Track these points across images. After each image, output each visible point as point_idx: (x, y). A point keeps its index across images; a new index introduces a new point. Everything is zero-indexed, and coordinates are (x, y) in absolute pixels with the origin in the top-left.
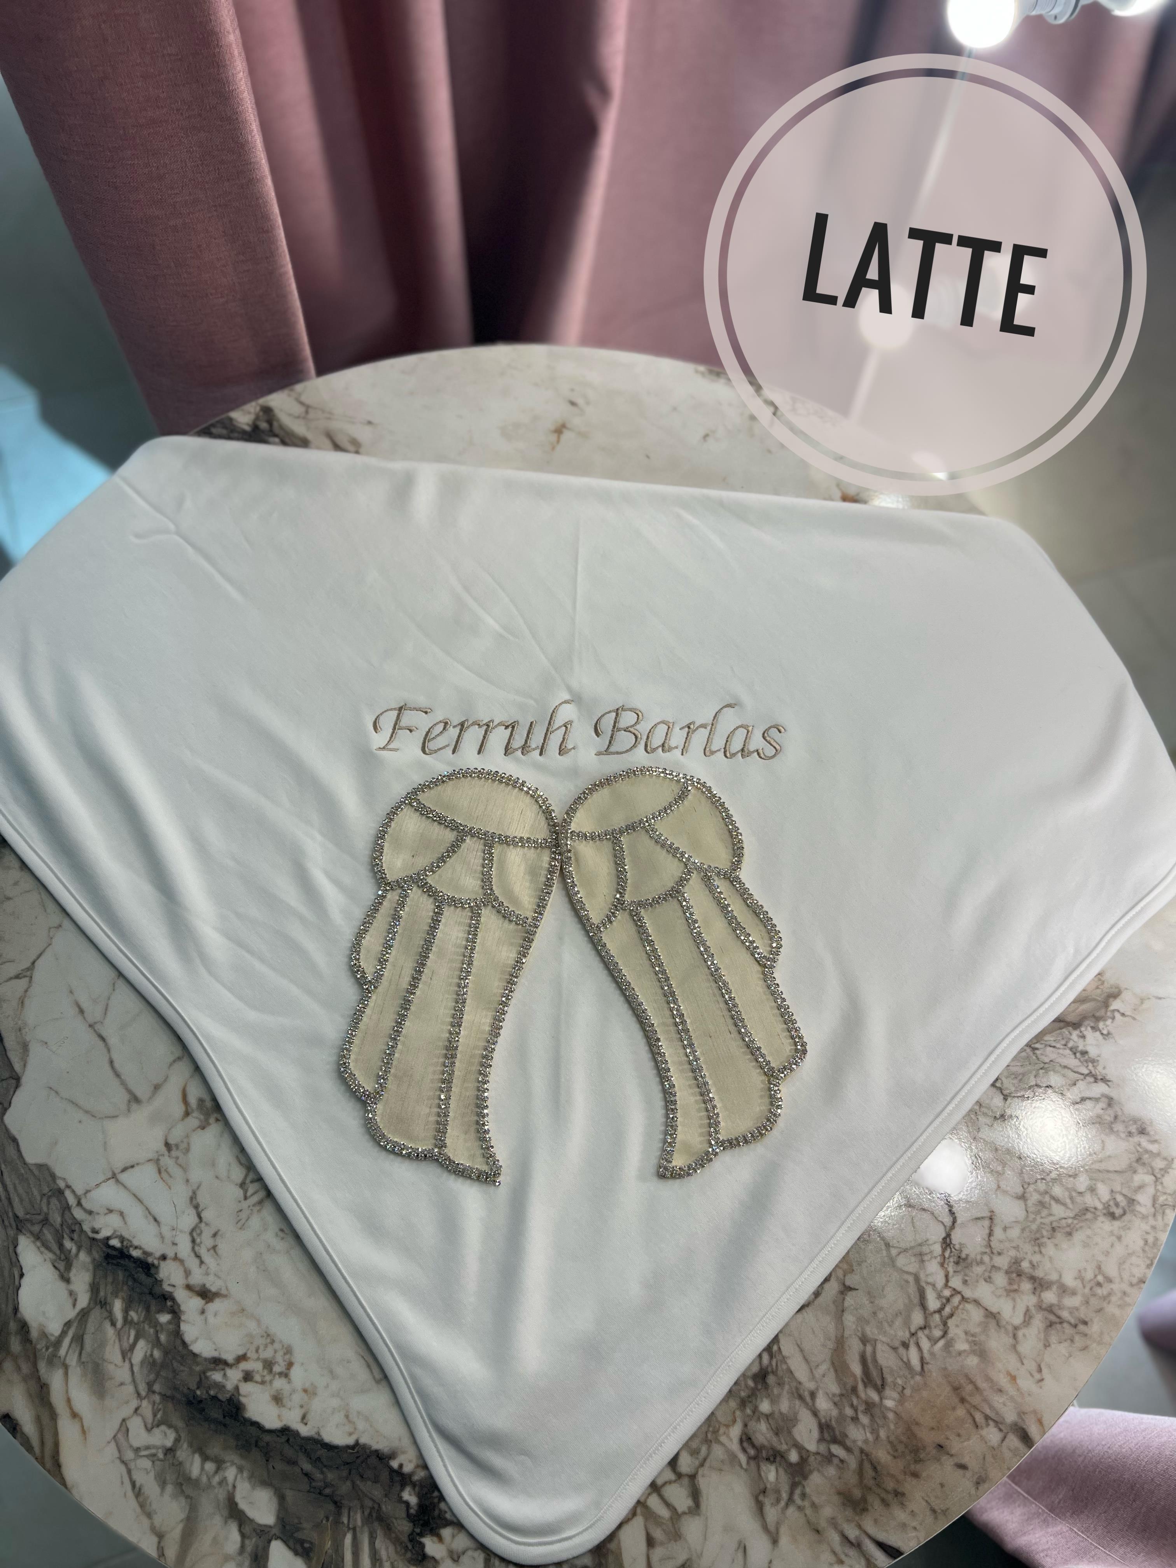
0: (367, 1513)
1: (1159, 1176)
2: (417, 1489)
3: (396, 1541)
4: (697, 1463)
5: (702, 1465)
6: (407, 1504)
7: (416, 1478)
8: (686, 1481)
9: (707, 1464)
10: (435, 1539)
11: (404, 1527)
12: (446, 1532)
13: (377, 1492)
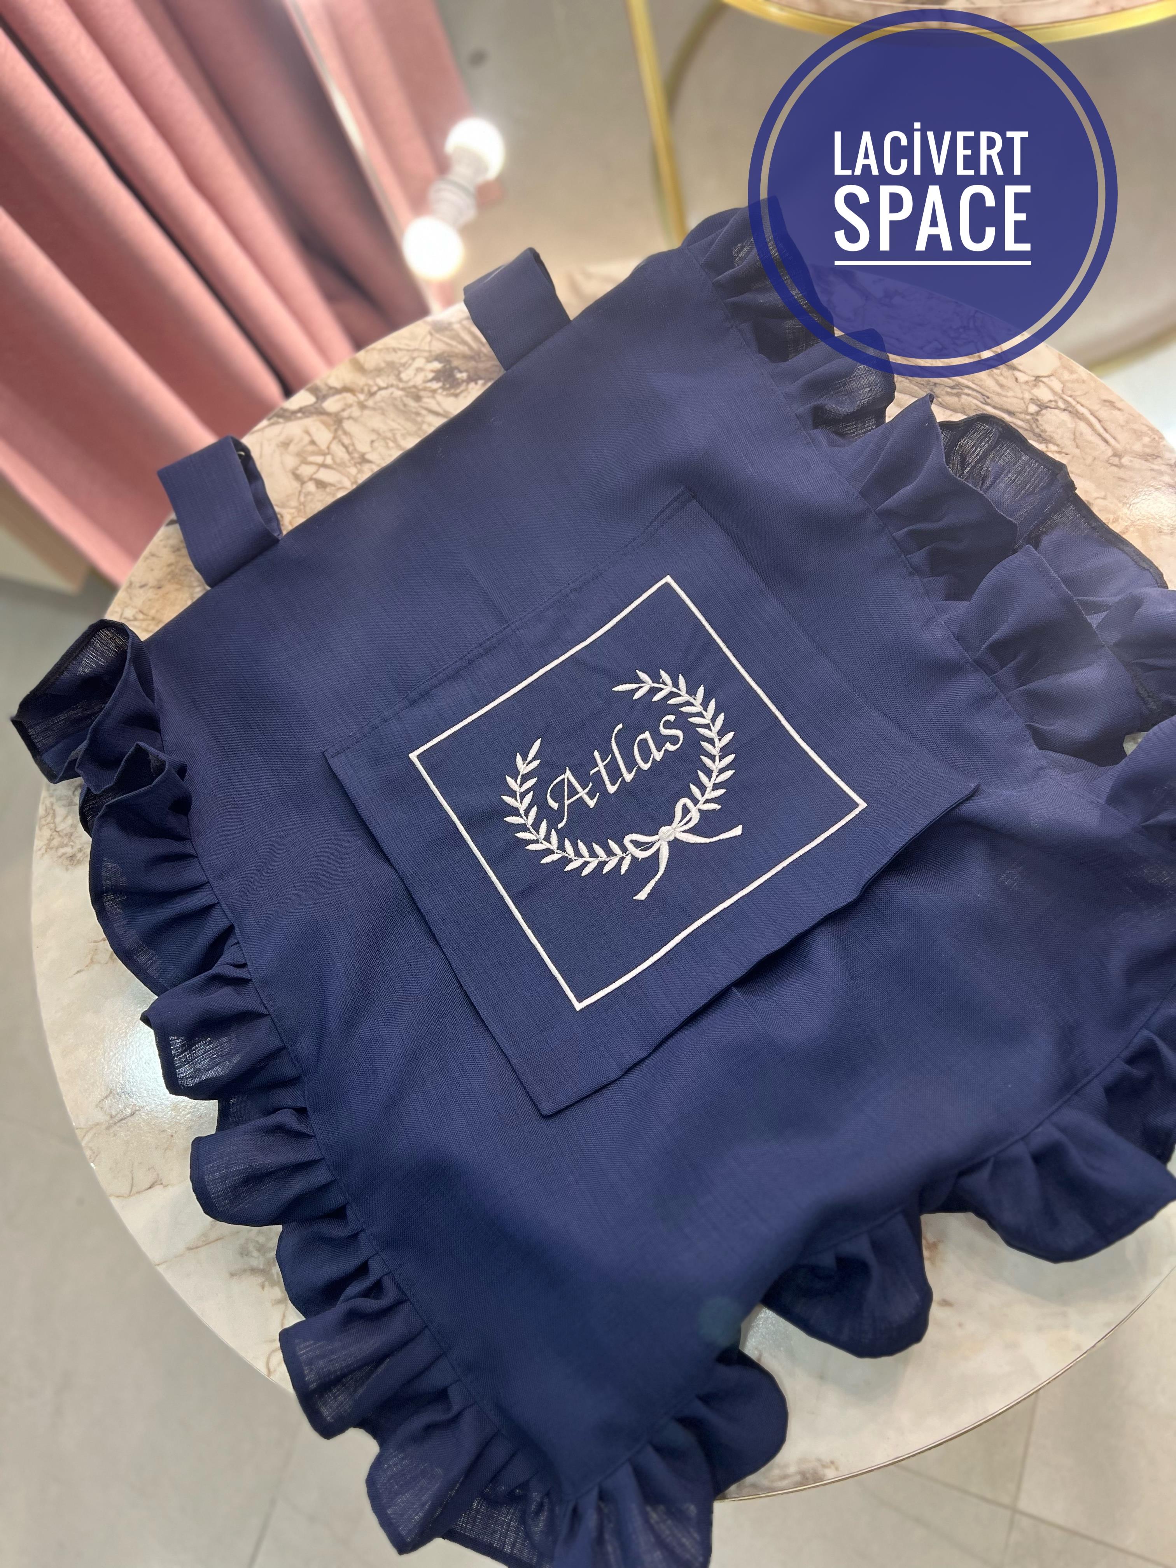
0: (482, 355)
1: (55, 833)
2: (460, 381)
3: (456, 355)
4: (304, 491)
5: (300, 492)
6: (461, 372)
7: (465, 384)
8: (306, 479)
9: (297, 494)
10: (435, 369)
11: (456, 363)
12: (431, 375)
13: (481, 366)
